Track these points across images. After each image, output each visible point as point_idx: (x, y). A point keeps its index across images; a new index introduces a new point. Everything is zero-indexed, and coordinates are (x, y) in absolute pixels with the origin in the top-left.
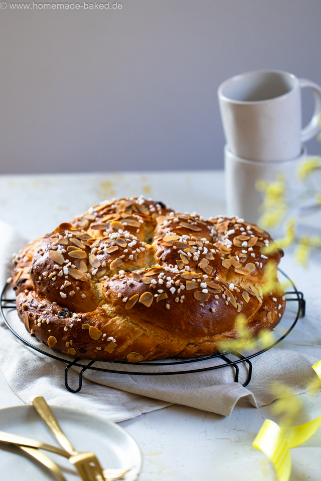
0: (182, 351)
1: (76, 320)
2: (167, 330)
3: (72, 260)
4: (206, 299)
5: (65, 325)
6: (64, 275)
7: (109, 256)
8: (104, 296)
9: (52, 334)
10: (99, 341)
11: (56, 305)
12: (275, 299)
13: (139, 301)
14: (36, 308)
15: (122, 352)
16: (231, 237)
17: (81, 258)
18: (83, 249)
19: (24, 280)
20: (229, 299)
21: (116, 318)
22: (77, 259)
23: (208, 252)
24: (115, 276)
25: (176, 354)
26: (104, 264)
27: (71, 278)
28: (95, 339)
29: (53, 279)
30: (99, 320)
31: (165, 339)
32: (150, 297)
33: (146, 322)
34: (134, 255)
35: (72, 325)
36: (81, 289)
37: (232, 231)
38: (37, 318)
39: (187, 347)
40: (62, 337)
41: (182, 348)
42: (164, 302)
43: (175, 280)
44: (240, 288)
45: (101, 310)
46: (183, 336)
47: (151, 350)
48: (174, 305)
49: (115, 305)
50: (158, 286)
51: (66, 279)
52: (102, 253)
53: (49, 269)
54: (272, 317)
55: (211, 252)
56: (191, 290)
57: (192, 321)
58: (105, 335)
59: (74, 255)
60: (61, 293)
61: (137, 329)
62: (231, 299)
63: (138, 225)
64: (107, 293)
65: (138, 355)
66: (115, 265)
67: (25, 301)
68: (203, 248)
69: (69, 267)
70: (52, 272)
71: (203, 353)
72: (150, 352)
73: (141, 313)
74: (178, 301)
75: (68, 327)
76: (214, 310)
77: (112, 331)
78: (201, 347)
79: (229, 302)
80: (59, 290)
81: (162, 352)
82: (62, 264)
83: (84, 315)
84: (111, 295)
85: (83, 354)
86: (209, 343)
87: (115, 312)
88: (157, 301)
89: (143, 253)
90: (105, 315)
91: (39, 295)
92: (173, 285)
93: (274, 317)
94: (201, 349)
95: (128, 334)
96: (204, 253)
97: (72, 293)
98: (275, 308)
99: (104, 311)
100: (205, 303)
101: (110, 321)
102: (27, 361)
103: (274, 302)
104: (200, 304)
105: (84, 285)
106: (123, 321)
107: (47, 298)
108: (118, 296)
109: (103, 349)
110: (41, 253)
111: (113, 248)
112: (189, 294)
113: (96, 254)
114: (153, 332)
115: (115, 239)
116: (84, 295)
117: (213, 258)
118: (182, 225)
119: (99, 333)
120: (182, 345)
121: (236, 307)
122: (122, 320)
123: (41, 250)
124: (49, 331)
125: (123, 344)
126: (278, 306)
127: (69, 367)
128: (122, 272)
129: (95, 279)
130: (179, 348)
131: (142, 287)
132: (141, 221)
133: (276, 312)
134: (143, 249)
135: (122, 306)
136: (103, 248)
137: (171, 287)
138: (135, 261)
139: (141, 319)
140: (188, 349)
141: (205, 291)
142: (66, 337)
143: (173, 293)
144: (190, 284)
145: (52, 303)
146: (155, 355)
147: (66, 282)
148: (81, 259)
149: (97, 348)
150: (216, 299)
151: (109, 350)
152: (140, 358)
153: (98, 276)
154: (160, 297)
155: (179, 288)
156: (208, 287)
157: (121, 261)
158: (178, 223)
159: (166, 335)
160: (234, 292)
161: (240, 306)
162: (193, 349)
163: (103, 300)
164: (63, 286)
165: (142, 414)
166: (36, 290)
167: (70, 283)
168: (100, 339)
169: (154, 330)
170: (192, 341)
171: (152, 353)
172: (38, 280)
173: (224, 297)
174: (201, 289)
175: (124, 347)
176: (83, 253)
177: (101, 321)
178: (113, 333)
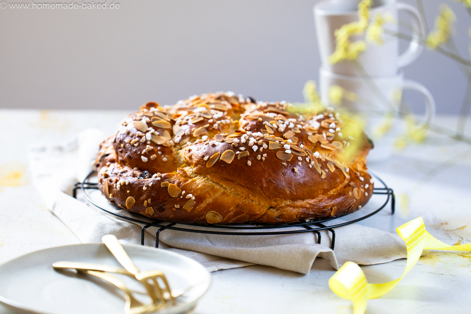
0: (263, 215)
1: (155, 179)
2: (248, 188)
3: (156, 128)
4: (289, 159)
5: (144, 184)
6: (146, 141)
7: (194, 125)
8: (186, 159)
9: (130, 194)
10: (178, 199)
11: (136, 170)
12: (362, 179)
13: (221, 159)
14: (117, 174)
15: (201, 211)
16: (319, 121)
17: (165, 127)
18: (168, 121)
19: (107, 155)
20: (313, 163)
21: (196, 178)
22: (161, 128)
23: (294, 127)
24: (198, 140)
25: (257, 217)
26: (187, 132)
27: (153, 143)
28: (174, 196)
29: (135, 145)
30: (179, 179)
31: (246, 198)
32: (232, 154)
33: (226, 180)
34: (219, 125)
35: (151, 183)
36: (163, 153)
37: (321, 116)
38: (116, 182)
39: (268, 211)
40: (141, 196)
41: (263, 211)
42: (247, 158)
43: (258, 140)
44: (326, 159)
45: (182, 170)
46: (264, 195)
47: (231, 209)
48: (256, 162)
49: (196, 165)
50: (240, 145)
51: (148, 144)
52: (187, 124)
53: (132, 137)
54: (358, 193)
55: (297, 127)
56: (274, 150)
57: (274, 180)
58: (184, 192)
59: (158, 125)
60: (142, 157)
61: (217, 187)
62: (314, 164)
63: (225, 109)
64: (189, 154)
65: (217, 214)
66: (198, 132)
67: (107, 171)
68: (289, 123)
69: (153, 134)
70: (135, 138)
71: (285, 218)
72: (229, 212)
73: (222, 170)
74: (260, 158)
75: (147, 186)
76: (296, 169)
77: (192, 189)
78: (283, 211)
79: (313, 166)
80: (140, 155)
81: (243, 213)
82: (145, 131)
83: (163, 175)
84: (193, 157)
85: (161, 214)
86: (291, 208)
87: (195, 173)
88: (239, 158)
89: (229, 125)
90: (186, 176)
91: (120, 164)
92: (255, 144)
93: (360, 194)
94: (282, 214)
95: (208, 192)
96: (289, 127)
97: (153, 156)
98: (362, 186)
99: (185, 173)
100: (288, 162)
101: (190, 181)
102: (104, 225)
103: (361, 181)
104: (283, 163)
105: (166, 150)
106: (204, 180)
107: (128, 165)
108: (200, 156)
109: (181, 207)
110: (125, 124)
111: (198, 119)
112: (272, 154)
113: (181, 125)
114: (233, 190)
115: (201, 112)
116: (165, 159)
117: (299, 132)
118: (270, 109)
119: (178, 190)
120: (263, 207)
121: (320, 173)
122: (202, 179)
123: (125, 122)
124: (128, 191)
125: (202, 202)
126: (364, 185)
127: (146, 227)
128: (204, 138)
129: (178, 147)
130: (260, 209)
131: (224, 146)
132: (229, 107)
133: (363, 190)
134: (228, 121)
135: (202, 165)
136: (187, 120)
137: (254, 145)
138: (220, 131)
139: (222, 178)
140: (269, 213)
141: (289, 152)
142: (145, 196)
143: (255, 151)
144: (273, 145)
145: (133, 168)
146: (235, 217)
147: (148, 146)
148: (166, 129)
149: (175, 206)
150: (300, 161)
151: (188, 207)
152: (219, 219)
153: (181, 143)
154: (241, 154)
155: (262, 146)
156: (291, 149)
157: (206, 130)
158: (266, 108)
159: (247, 194)
160: (319, 160)
161: (324, 173)
162: (274, 213)
163: (184, 164)
164: (144, 151)
165: (219, 270)
166: (117, 162)
167: (152, 148)
168: (179, 197)
169: (234, 188)
170: (274, 203)
171: (232, 213)
172: (120, 148)
173: (308, 161)
174: (285, 150)
175: (203, 205)
176: (166, 124)
177: (181, 180)
178: (192, 191)
